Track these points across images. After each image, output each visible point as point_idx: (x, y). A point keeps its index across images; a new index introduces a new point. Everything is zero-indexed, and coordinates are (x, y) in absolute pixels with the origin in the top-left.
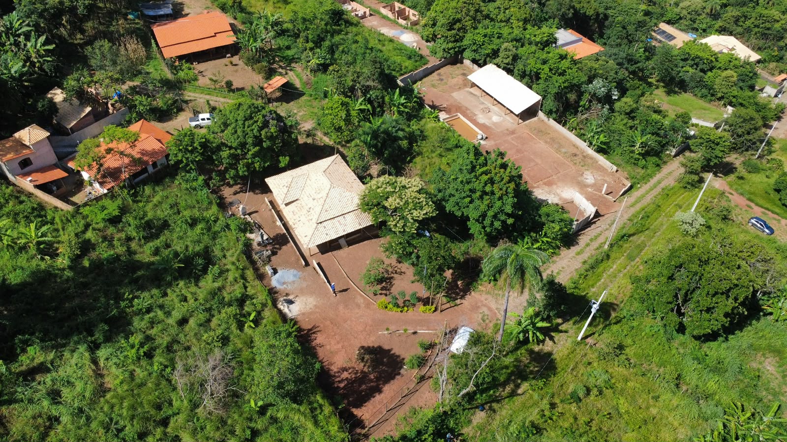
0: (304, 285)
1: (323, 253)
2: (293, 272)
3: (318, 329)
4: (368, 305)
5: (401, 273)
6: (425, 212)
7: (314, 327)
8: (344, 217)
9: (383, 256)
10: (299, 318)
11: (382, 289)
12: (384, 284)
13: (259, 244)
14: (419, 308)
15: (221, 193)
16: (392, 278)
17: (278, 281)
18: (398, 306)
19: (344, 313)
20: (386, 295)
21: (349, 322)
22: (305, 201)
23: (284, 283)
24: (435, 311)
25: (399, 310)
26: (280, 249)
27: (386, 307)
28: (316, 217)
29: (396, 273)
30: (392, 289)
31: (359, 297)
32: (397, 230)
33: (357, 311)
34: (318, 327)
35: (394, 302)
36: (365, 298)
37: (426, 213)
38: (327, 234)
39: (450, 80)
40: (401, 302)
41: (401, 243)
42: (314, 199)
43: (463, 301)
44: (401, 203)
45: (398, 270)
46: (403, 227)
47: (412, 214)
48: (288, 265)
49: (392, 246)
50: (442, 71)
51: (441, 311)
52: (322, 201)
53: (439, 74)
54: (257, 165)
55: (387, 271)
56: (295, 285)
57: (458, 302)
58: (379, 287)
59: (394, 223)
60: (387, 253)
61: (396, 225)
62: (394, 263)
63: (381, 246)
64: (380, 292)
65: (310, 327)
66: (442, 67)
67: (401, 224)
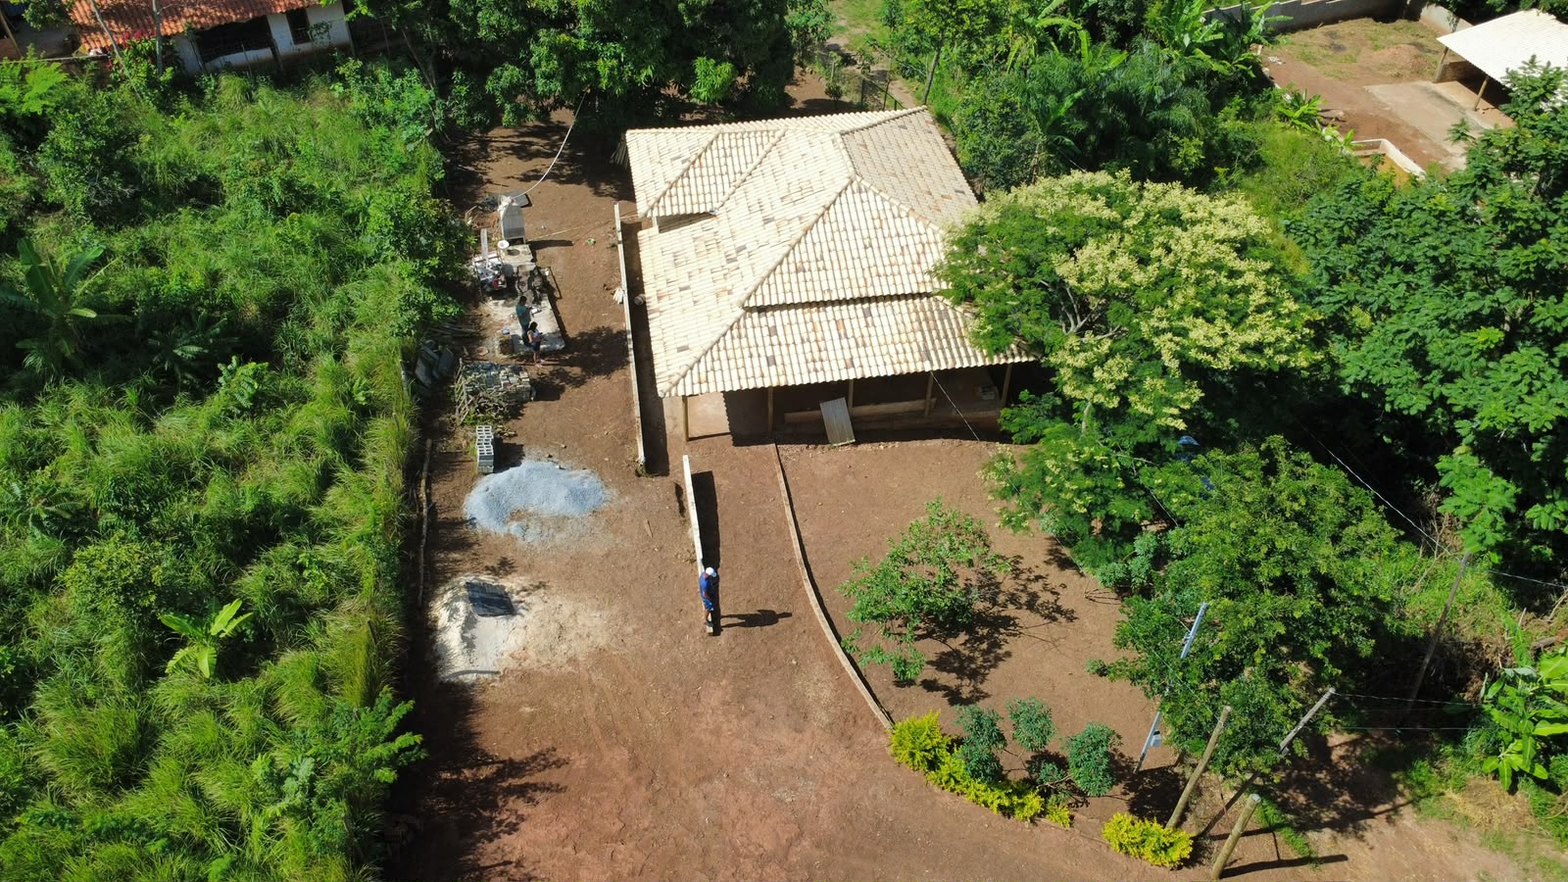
0: (598, 549)
1: (739, 441)
2: (582, 478)
3: (554, 776)
4: (846, 726)
5: (1054, 613)
6: (1252, 337)
7: (544, 760)
8: (867, 314)
9: (990, 515)
10: (495, 695)
11: (942, 663)
12: (958, 642)
13: (508, 345)
14: (1105, 818)
15: (481, 165)
16: (1007, 622)
17: (495, 501)
18: (996, 777)
19: (717, 732)
20: (954, 697)
21: (719, 785)
22: (736, 222)
23: (516, 515)
24: (1187, 863)
25: (996, 798)
26: (579, 382)
27: (933, 764)
28: (750, 283)
29: (1031, 605)
30: (994, 675)
31: (818, 669)
32: (1088, 396)
33: (783, 736)
34: (558, 764)
35: (982, 749)
36: (843, 683)
37: (1258, 348)
38: (771, 361)
39: (1365, 52)
40: (1015, 761)
41: (1088, 469)
42: (767, 221)
43: (1347, 845)
44: (1138, 277)
45: (1046, 597)
46: (1122, 388)
47: (1183, 333)
48: (572, 447)
49: (1045, 472)
50: (1343, 28)
51: (1225, 873)
52: (797, 229)
53: (1332, 35)
54: (604, 66)
55: (990, 585)
56: (559, 537)
57: (1323, 841)
58: (933, 648)
59: (1080, 361)
60: (1014, 502)
61: (1085, 374)
62: (1035, 557)
63: (990, 467)
64: (930, 673)
65: (519, 755)
66: (1346, 18)
67: (1116, 370)
